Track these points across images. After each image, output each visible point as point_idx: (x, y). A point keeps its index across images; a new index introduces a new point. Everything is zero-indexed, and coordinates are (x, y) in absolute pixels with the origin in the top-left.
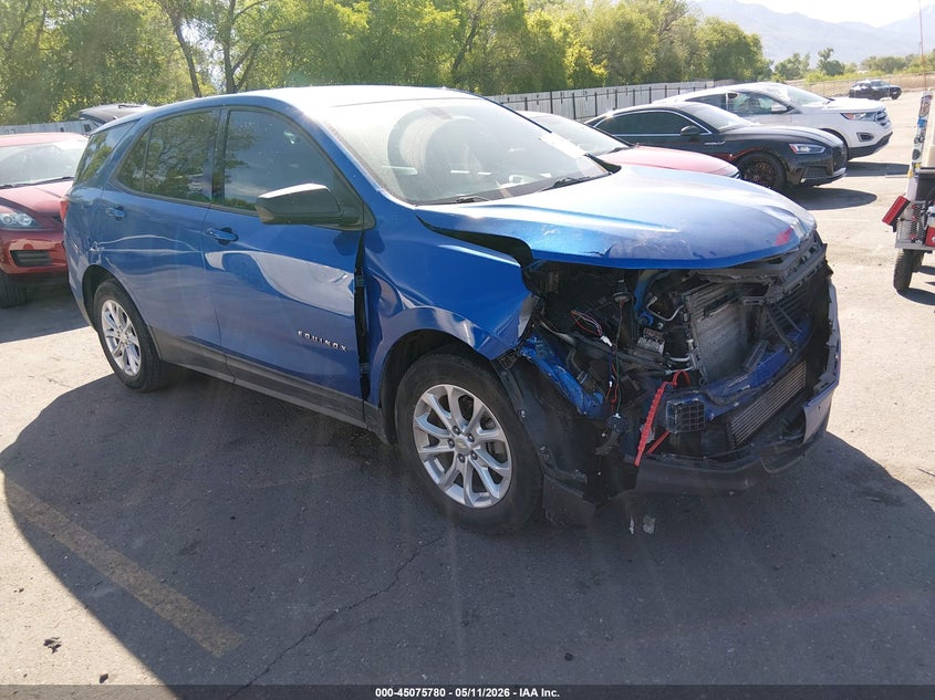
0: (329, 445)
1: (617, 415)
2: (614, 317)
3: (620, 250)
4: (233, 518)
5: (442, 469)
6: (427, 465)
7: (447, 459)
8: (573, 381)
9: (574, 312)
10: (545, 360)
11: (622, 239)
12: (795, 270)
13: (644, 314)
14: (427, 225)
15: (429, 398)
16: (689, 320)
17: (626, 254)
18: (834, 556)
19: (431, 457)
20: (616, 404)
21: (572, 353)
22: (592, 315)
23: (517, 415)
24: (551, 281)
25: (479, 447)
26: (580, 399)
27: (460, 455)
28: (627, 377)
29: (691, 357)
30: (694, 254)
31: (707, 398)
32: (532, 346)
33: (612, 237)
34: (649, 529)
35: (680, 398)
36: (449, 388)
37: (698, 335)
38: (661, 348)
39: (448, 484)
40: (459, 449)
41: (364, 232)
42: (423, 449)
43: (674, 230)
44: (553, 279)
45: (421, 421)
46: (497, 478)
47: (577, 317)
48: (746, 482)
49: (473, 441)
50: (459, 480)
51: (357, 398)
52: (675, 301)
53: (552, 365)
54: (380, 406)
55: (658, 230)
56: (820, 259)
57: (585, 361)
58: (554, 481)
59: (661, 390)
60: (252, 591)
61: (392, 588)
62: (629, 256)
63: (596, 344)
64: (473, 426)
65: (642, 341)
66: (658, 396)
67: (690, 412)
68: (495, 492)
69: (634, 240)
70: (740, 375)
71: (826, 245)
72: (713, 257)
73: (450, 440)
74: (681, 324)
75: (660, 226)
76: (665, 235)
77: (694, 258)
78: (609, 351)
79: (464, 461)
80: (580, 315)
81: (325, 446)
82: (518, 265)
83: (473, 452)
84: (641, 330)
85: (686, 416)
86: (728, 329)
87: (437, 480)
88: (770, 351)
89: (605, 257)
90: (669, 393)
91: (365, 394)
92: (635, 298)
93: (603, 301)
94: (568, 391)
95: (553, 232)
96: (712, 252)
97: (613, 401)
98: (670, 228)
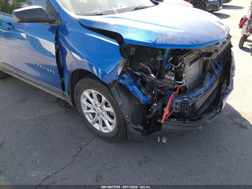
0: (56, 102)
1: (155, 104)
2: (156, 66)
3: (161, 40)
4: (18, 132)
5: (92, 117)
6: (87, 116)
7: (94, 115)
8: (139, 92)
9: (141, 64)
10: (129, 84)
11: (162, 35)
12: (222, 46)
13: (168, 65)
14: (82, 25)
15: (86, 93)
16: (184, 67)
17: (163, 42)
18: (226, 150)
19: (88, 114)
20: (155, 100)
21: (140, 80)
22: (148, 65)
23: (118, 104)
24: (132, 51)
25: (104, 113)
26: (142, 98)
27: (98, 114)
28: (160, 90)
29: (184, 81)
30: (190, 42)
31: (189, 98)
32: (124, 78)
33: (157, 34)
34: (164, 141)
35: (179, 99)
36: (93, 91)
37: (187, 72)
38: (173, 78)
39: (94, 123)
40: (97, 112)
41: (58, 26)
42: (85, 111)
43: (182, 31)
44: (133, 50)
45: (83, 101)
46: (111, 124)
47: (142, 66)
48: (200, 127)
49: (102, 110)
50: (98, 122)
51: (61, 90)
52: (179, 59)
53: (131, 86)
54: (69, 94)
55: (176, 31)
56: (229, 42)
57: (144, 83)
58: (131, 128)
59: (172, 96)
60: (20, 165)
61: (72, 164)
62: (164, 43)
63: (149, 77)
64: (102, 106)
65: (166, 76)
66: (171, 98)
67: (183, 105)
68: (110, 128)
69: (166, 36)
70: (201, 88)
71: (231, 36)
72: (197, 43)
73: (94, 109)
74: (181, 69)
75: (176, 29)
76: (178, 33)
77: (190, 44)
78: (154, 80)
79: (99, 116)
80: (143, 65)
81: (54, 102)
82: (118, 45)
83: (102, 114)
84: (166, 72)
85: (181, 106)
86: (196, 68)
87: (90, 121)
88: (211, 77)
89: (154, 43)
90: (176, 97)
91: (64, 89)
92: (165, 59)
93: (152, 59)
94: (137, 96)
95: (133, 30)
96: (197, 41)
97: (154, 99)
98: (180, 30)
